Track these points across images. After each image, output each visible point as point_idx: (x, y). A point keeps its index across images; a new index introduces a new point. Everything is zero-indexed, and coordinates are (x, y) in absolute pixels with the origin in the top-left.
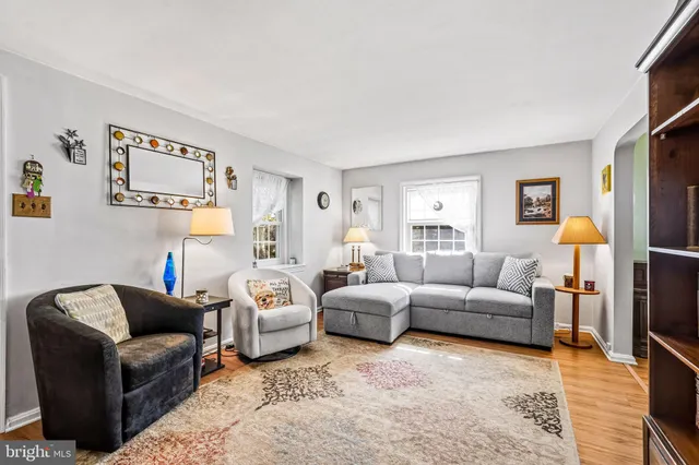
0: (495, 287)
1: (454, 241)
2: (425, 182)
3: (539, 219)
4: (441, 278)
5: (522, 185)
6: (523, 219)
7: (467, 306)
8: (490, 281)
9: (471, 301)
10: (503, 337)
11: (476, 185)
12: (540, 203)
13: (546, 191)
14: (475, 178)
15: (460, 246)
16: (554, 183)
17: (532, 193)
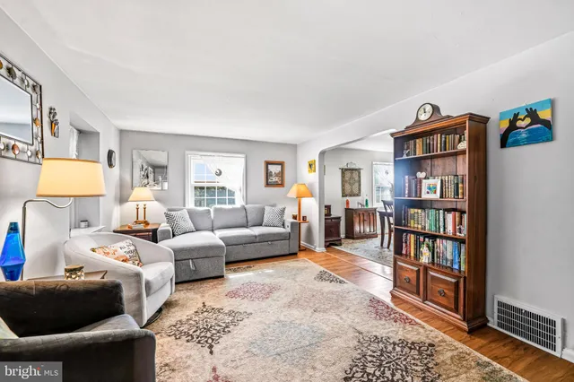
0: (261, 225)
1: (227, 197)
2: (209, 154)
3: (276, 185)
4: (230, 223)
5: (268, 163)
6: (268, 184)
7: (257, 240)
8: (258, 222)
9: (259, 235)
10: (277, 253)
11: (243, 160)
12: (277, 175)
13: (278, 168)
14: (243, 156)
15: (232, 202)
16: (281, 164)
17: (273, 169)
